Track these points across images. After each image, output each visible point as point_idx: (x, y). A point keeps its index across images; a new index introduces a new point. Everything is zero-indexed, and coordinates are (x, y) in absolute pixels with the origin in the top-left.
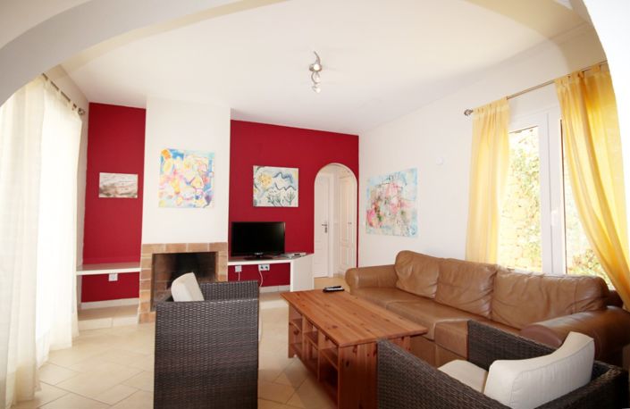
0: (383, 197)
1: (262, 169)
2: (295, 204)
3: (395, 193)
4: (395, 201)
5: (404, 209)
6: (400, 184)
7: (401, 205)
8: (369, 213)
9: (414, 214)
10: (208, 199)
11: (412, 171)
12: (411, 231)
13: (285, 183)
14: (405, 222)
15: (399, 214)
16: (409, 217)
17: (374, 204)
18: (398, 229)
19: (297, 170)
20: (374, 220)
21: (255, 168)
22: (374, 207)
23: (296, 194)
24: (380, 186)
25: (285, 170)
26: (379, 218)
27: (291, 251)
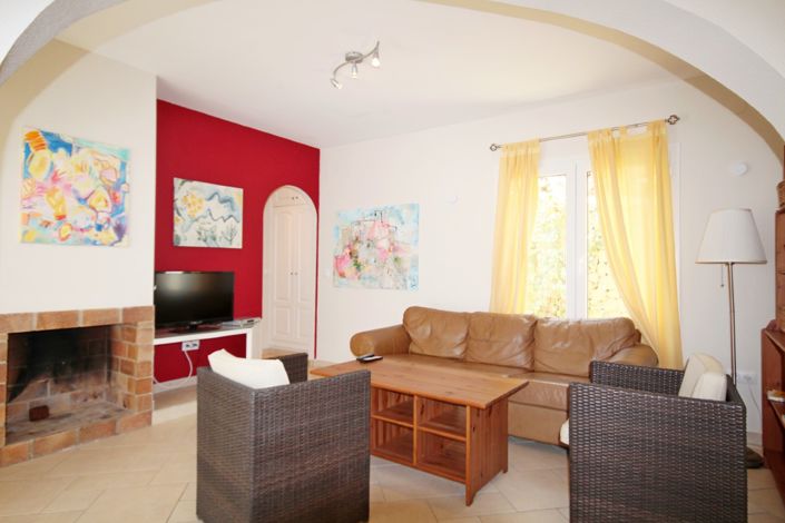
0: (364, 238)
1: (188, 184)
2: (237, 243)
3: (385, 232)
4: (384, 244)
5: (400, 255)
6: (392, 221)
7: (394, 248)
8: (338, 260)
9: (415, 262)
10: (120, 230)
11: (412, 207)
12: (409, 283)
13: (223, 210)
14: (401, 271)
15: (390, 261)
16: (406, 264)
17: (349, 246)
18: (389, 281)
19: (240, 191)
20: (349, 268)
21: (177, 182)
22: (348, 251)
23: (239, 227)
24: (359, 223)
25: (224, 190)
26: (358, 266)
27: (243, 316)
